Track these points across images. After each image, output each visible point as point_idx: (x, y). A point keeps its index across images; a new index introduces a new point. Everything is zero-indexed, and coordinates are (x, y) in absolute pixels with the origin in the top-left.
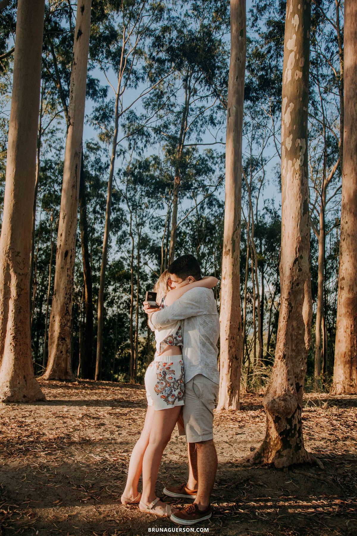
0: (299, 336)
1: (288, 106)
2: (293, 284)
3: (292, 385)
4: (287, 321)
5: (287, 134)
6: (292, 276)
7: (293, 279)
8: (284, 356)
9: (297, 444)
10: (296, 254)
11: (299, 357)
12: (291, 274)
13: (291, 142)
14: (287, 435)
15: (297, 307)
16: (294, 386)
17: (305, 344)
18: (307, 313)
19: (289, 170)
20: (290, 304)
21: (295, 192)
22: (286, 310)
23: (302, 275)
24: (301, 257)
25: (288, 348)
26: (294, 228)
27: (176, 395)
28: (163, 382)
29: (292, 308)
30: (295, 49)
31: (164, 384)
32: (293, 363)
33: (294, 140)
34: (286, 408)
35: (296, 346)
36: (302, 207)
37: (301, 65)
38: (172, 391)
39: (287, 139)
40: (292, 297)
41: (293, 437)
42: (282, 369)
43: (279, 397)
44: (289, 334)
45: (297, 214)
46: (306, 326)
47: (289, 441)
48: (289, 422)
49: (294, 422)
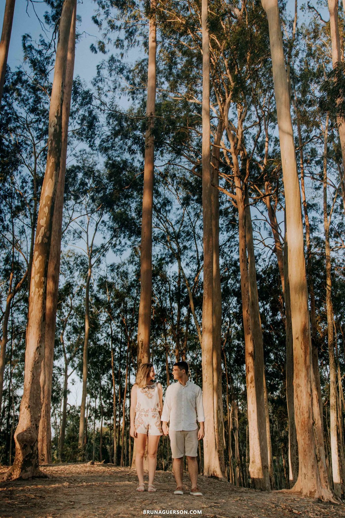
1: (38, 257)
3: (33, 425)
7: (35, 360)
8: (29, 407)
10: (38, 344)
14: (30, 458)
15: (37, 376)
17: (41, 400)
18: (44, 379)
19: (36, 294)
20: (33, 374)
21: (39, 307)
23: (41, 357)
24: (41, 346)
26: (37, 329)
29: (34, 376)
32: (34, 411)
33: (40, 277)
34: (32, 438)
35: (36, 401)
36: (43, 317)
39: (37, 276)
42: (27, 415)
46: (42, 388)
48: (32, 448)
49: (35, 449)
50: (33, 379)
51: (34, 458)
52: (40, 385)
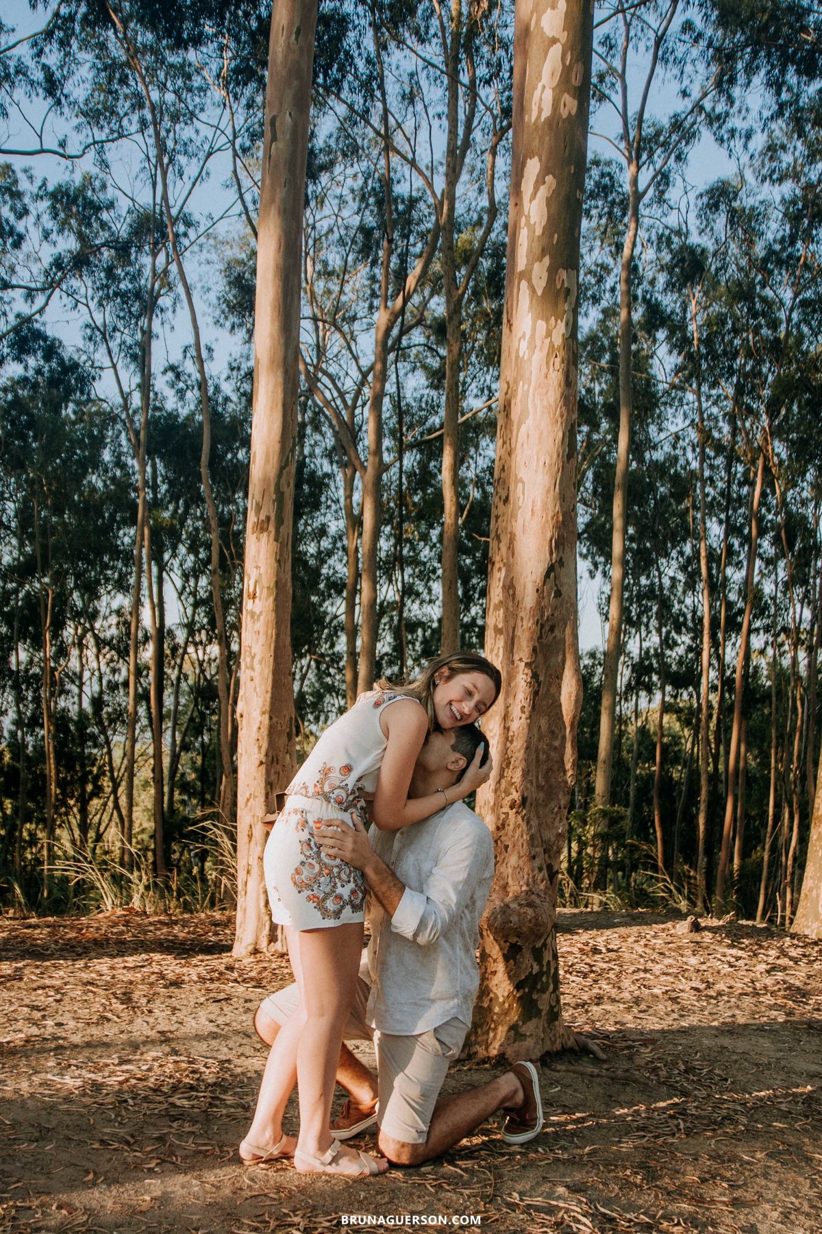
0: (552, 754)
1: (540, 181)
2: (542, 626)
3: (540, 869)
4: (530, 717)
5: (537, 250)
6: (540, 608)
7: (542, 616)
8: (524, 800)
9: (552, 1007)
10: (551, 554)
11: (552, 804)
12: (538, 603)
13: (545, 275)
14: (533, 988)
15: (550, 685)
16: (545, 872)
17: (565, 772)
18: (573, 698)
19: (538, 343)
20: (535, 676)
21: (552, 400)
22: (528, 690)
23: (562, 605)
24: (561, 563)
25: (531, 782)
26: (548, 492)
27: (346, 897)
28: (314, 862)
29: (539, 684)
30: (563, 36)
31: (317, 868)
32: (539, 817)
33: (552, 271)
34: (536, 924)
35: (547, 776)
36: (567, 440)
37: (576, 82)
38: (335, 886)
39: (537, 265)
40: (540, 656)
41: (544, 992)
42: (518, 832)
43: (516, 898)
44: (533, 748)
45: (555, 456)
46: (568, 730)
47: (536, 1001)
48: (538, 955)
49: (547, 956)
50: (536, 693)
51: (543, 991)
52: (559, 715)
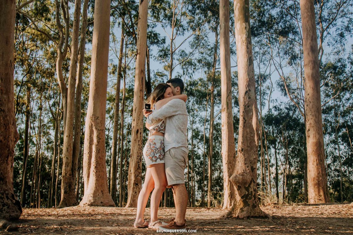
0: (251, 138)
1: (237, 5)
2: (245, 106)
3: (248, 167)
4: (243, 129)
5: (237, 21)
6: (244, 102)
7: (245, 104)
8: (242, 150)
9: (254, 204)
10: (246, 88)
11: (252, 151)
13: (239, 25)
14: (246, 198)
15: (249, 120)
16: (250, 168)
18: (255, 123)
19: (239, 41)
20: (244, 118)
21: (243, 53)
23: (251, 101)
24: (250, 90)
25: (245, 145)
26: (244, 74)
27: (158, 157)
29: (246, 120)
31: (150, 150)
32: (248, 154)
33: (241, 24)
34: (243, 180)
35: (250, 144)
36: (248, 61)
39: (238, 23)
40: (245, 114)
42: (241, 158)
44: (245, 136)
45: (245, 65)
46: (255, 131)
47: (248, 202)
48: (247, 189)
49: (251, 190)
52: (252, 128)
